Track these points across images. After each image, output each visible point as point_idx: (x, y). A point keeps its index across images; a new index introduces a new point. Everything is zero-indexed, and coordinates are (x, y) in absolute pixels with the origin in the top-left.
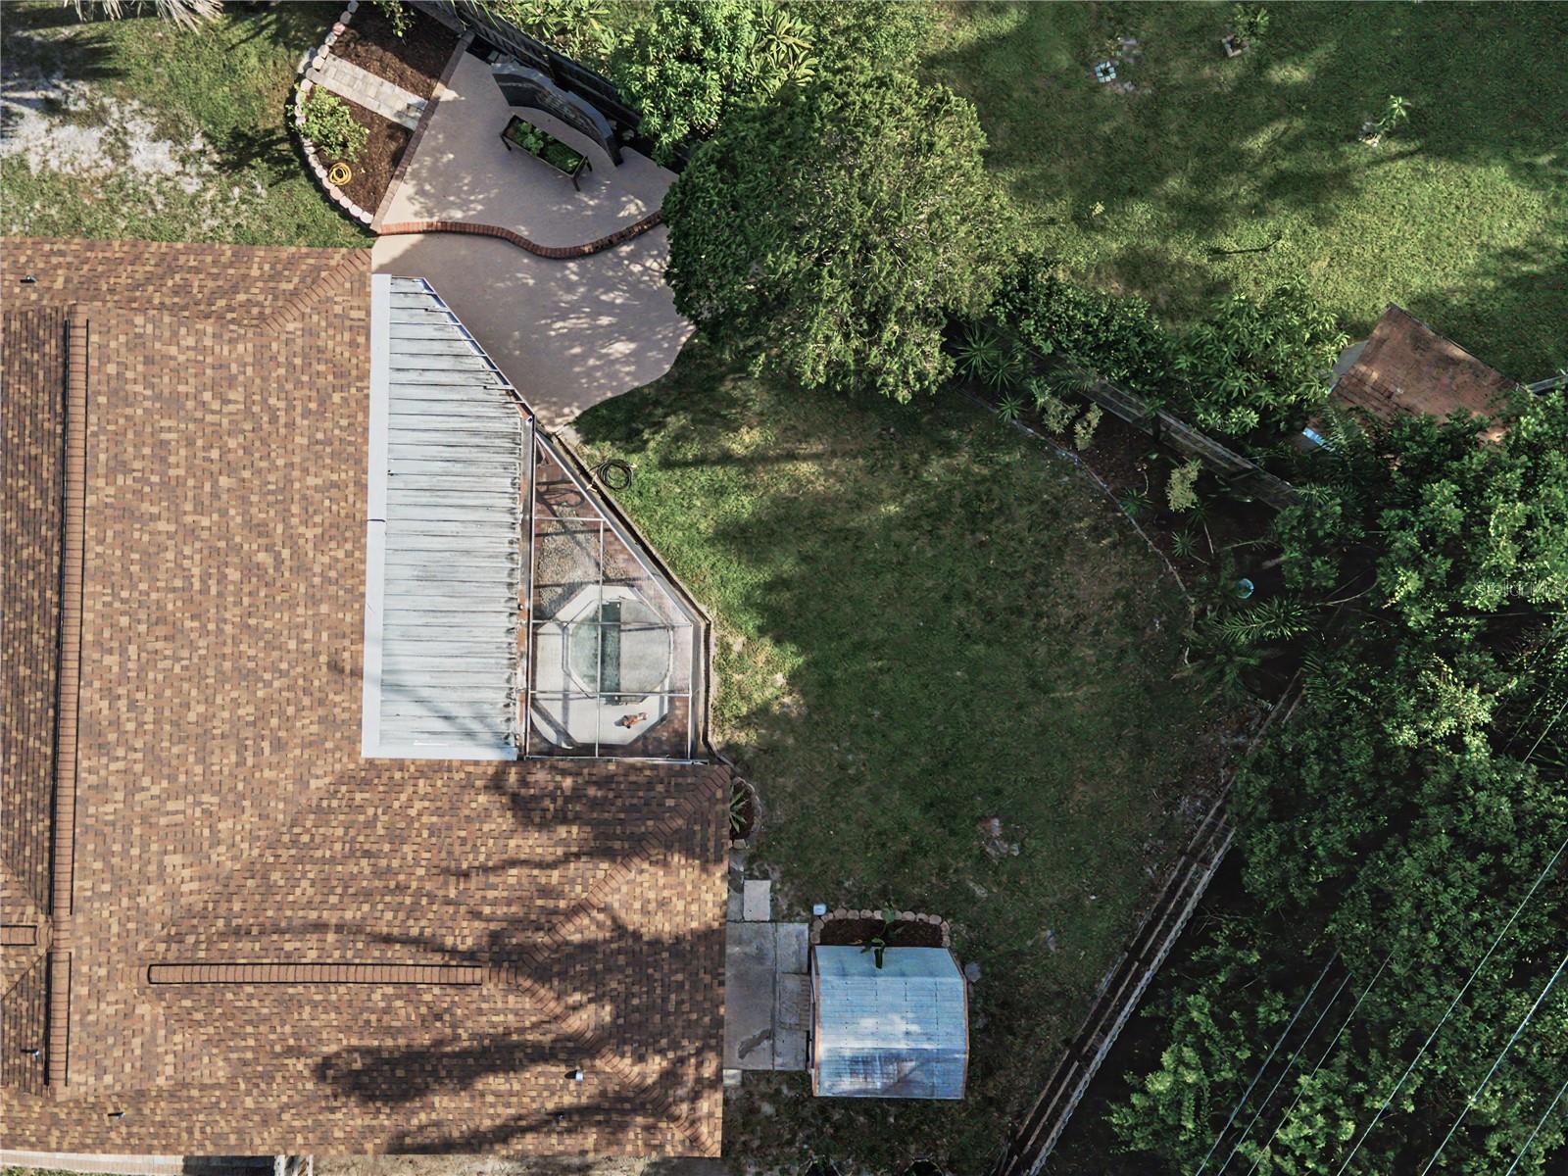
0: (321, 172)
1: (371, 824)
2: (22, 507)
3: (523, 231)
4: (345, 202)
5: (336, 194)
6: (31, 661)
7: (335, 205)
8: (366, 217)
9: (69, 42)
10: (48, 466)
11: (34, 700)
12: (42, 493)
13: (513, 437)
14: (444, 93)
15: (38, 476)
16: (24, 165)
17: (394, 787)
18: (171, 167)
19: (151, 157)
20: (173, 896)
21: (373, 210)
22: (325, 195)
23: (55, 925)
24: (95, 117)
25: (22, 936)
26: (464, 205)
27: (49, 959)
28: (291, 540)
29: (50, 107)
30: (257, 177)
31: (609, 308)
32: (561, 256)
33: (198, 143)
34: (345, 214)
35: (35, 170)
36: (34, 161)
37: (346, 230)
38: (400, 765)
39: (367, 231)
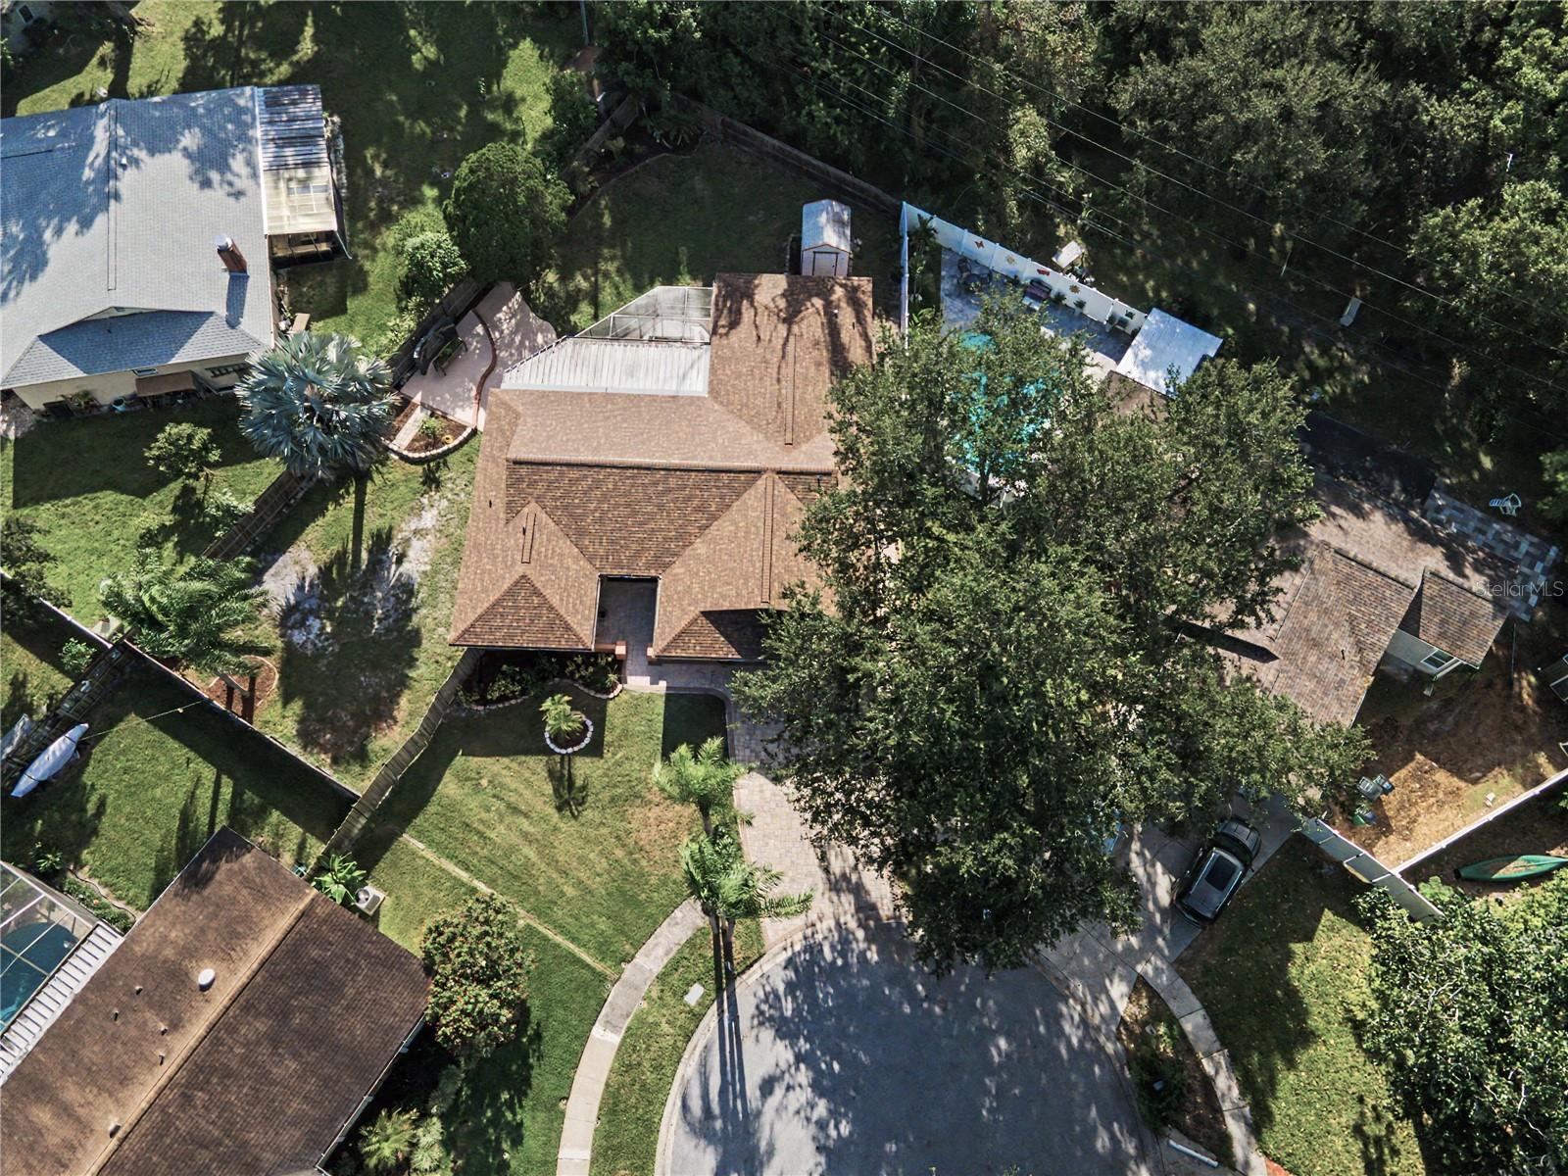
0: (445, 448)
1: (733, 386)
2: (590, 488)
3: (484, 369)
4: (461, 438)
5: (456, 442)
6: (655, 484)
7: (461, 444)
8: (469, 430)
9: (370, 552)
10: (574, 474)
11: (673, 482)
12: (585, 476)
13: (575, 344)
14: (417, 399)
15: (577, 480)
16: (425, 572)
17: (720, 382)
18: (435, 512)
19: (429, 519)
20: (758, 442)
21: (464, 428)
22: (456, 448)
23: (765, 471)
24: (407, 541)
25: (770, 484)
26: (470, 390)
27: (779, 472)
28: (611, 411)
29: (399, 562)
30: (443, 475)
31: (522, 343)
32: (495, 357)
33: (425, 501)
34: (466, 441)
35: (428, 568)
36: (423, 568)
37: (474, 442)
38: (711, 382)
39: (475, 432)
